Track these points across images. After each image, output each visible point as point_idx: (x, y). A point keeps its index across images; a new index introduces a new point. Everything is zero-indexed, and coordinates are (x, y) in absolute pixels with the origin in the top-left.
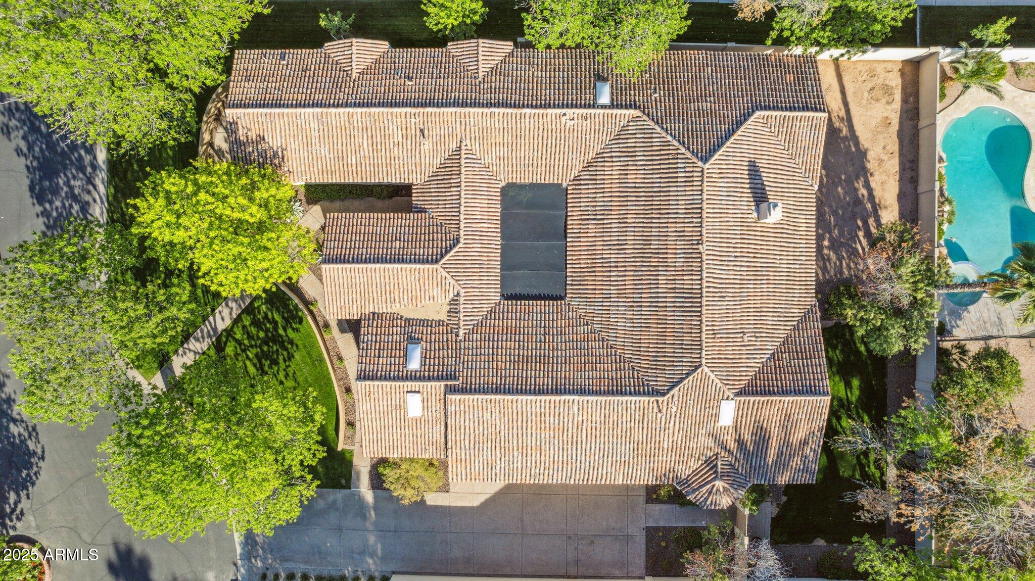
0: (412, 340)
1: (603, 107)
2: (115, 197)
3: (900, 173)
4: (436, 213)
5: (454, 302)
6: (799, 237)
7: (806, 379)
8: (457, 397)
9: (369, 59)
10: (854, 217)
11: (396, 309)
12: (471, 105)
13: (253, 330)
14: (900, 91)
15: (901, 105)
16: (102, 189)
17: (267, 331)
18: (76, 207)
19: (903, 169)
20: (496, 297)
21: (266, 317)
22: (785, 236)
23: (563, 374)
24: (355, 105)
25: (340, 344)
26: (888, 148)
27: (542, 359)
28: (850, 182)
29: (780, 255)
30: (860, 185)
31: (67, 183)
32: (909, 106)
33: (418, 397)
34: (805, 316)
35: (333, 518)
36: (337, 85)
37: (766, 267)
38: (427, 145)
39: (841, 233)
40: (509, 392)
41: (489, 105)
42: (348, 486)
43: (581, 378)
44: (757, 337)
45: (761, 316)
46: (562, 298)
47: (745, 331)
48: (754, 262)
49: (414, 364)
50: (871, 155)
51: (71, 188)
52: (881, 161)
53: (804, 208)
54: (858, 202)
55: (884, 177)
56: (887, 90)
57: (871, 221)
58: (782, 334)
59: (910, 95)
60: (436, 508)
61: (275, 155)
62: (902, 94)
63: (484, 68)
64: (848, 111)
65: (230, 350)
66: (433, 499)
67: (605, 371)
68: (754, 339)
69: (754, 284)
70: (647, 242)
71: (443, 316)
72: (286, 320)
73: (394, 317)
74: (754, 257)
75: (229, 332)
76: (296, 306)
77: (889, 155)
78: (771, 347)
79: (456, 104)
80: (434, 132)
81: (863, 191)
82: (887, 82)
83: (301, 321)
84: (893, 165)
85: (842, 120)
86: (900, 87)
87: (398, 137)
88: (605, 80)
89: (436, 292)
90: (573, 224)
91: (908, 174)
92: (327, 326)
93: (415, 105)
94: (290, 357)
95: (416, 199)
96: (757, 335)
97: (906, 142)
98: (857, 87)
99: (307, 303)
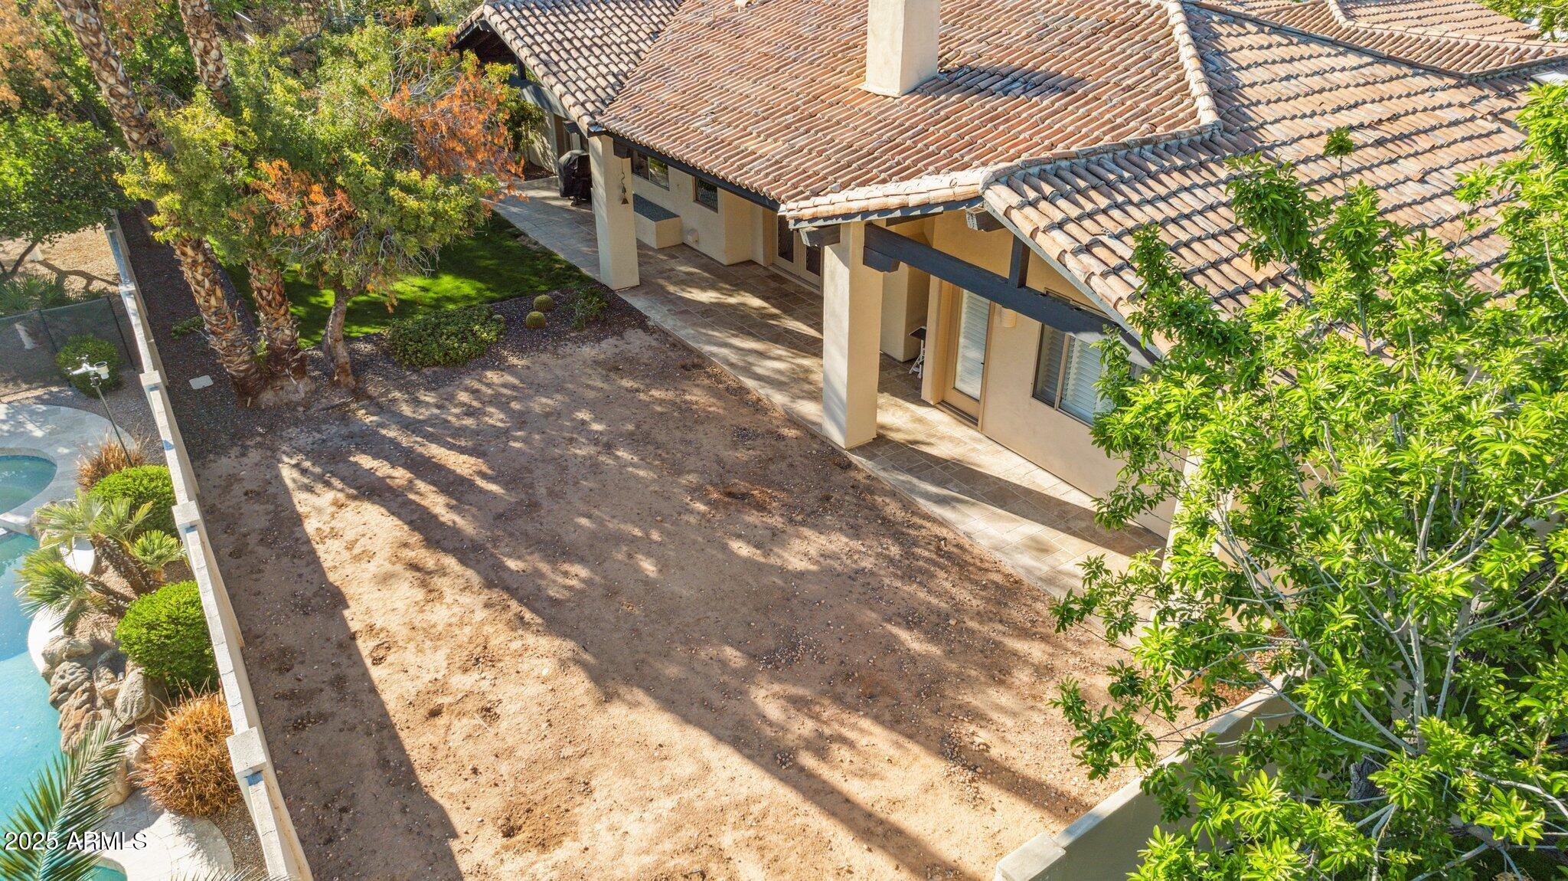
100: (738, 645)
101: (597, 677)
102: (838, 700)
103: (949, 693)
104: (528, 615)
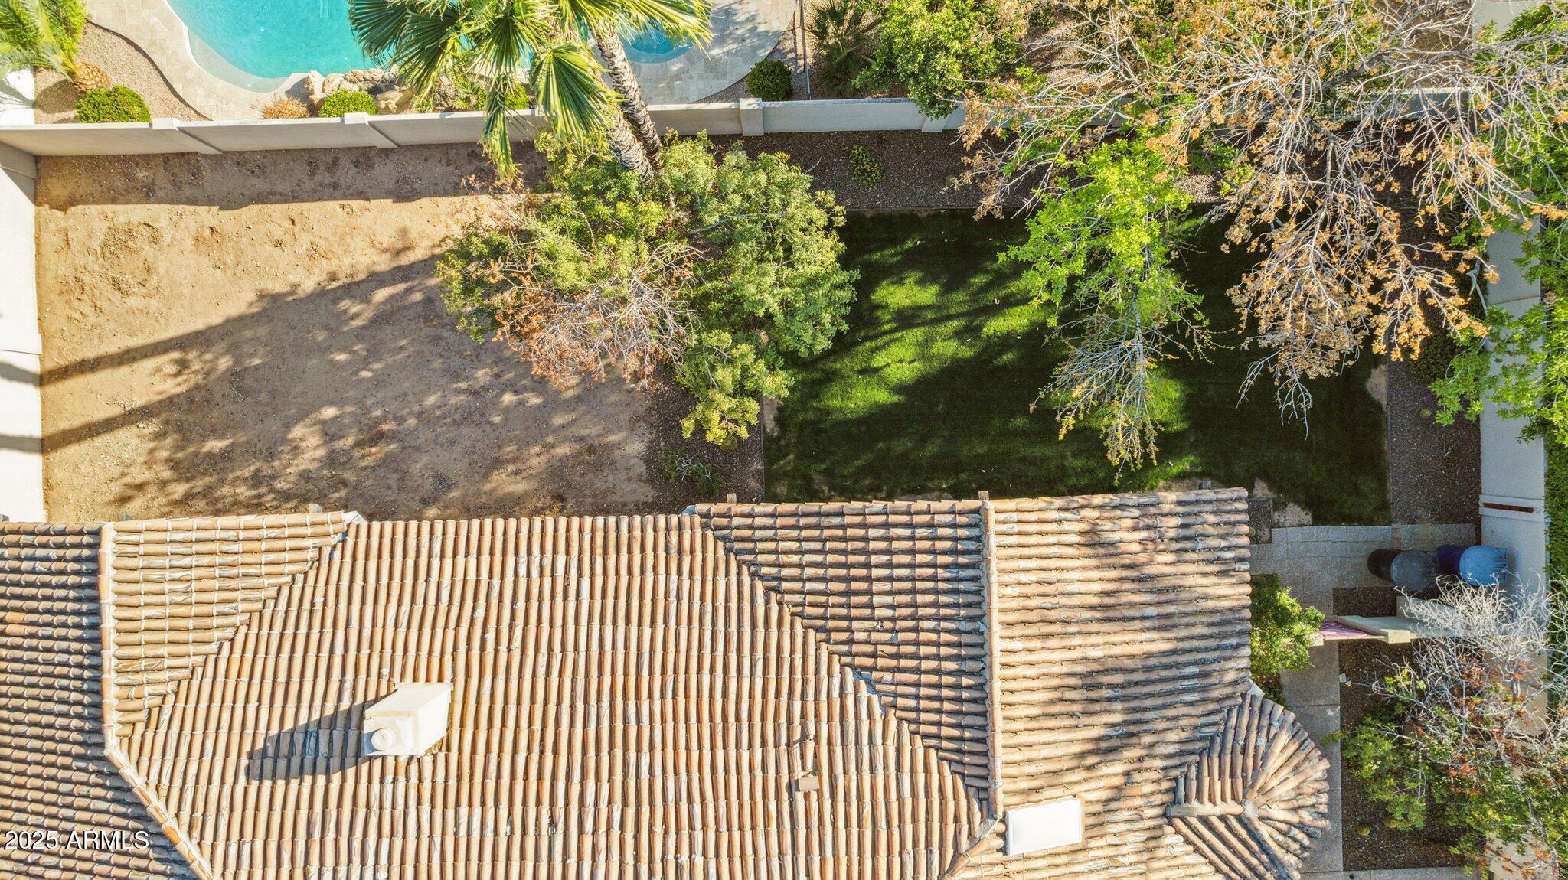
3: (345, 197)
6: (496, 582)
7: (934, 578)
14: (119, 208)
15: (161, 201)
19: (334, 191)
22: (491, 636)
26: (278, 234)
29: (550, 649)
32: (162, 179)
34: (738, 553)
37: (586, 702)
44: (804, 736)
45: (738, 719)
47: (785, 780)
48: (570, 752)
50: (280, 283)
53: (410, 562)
56: (118, 244)
58: (793, 636)
59: (130, 177)
62: (128, 202)
68: (810, 746)
69: (639, 750)
74: (556, 751)
77: (297, 229)
78: (833, 680)
82: (96, 245)
86: (109, 208)
96: (797, 736)
97: (260, 185)
98: (113, 325)
100: (257, 367)
101: (276, 298)
102: (198, 387)
103: (175, 436)
104: (334, 285)
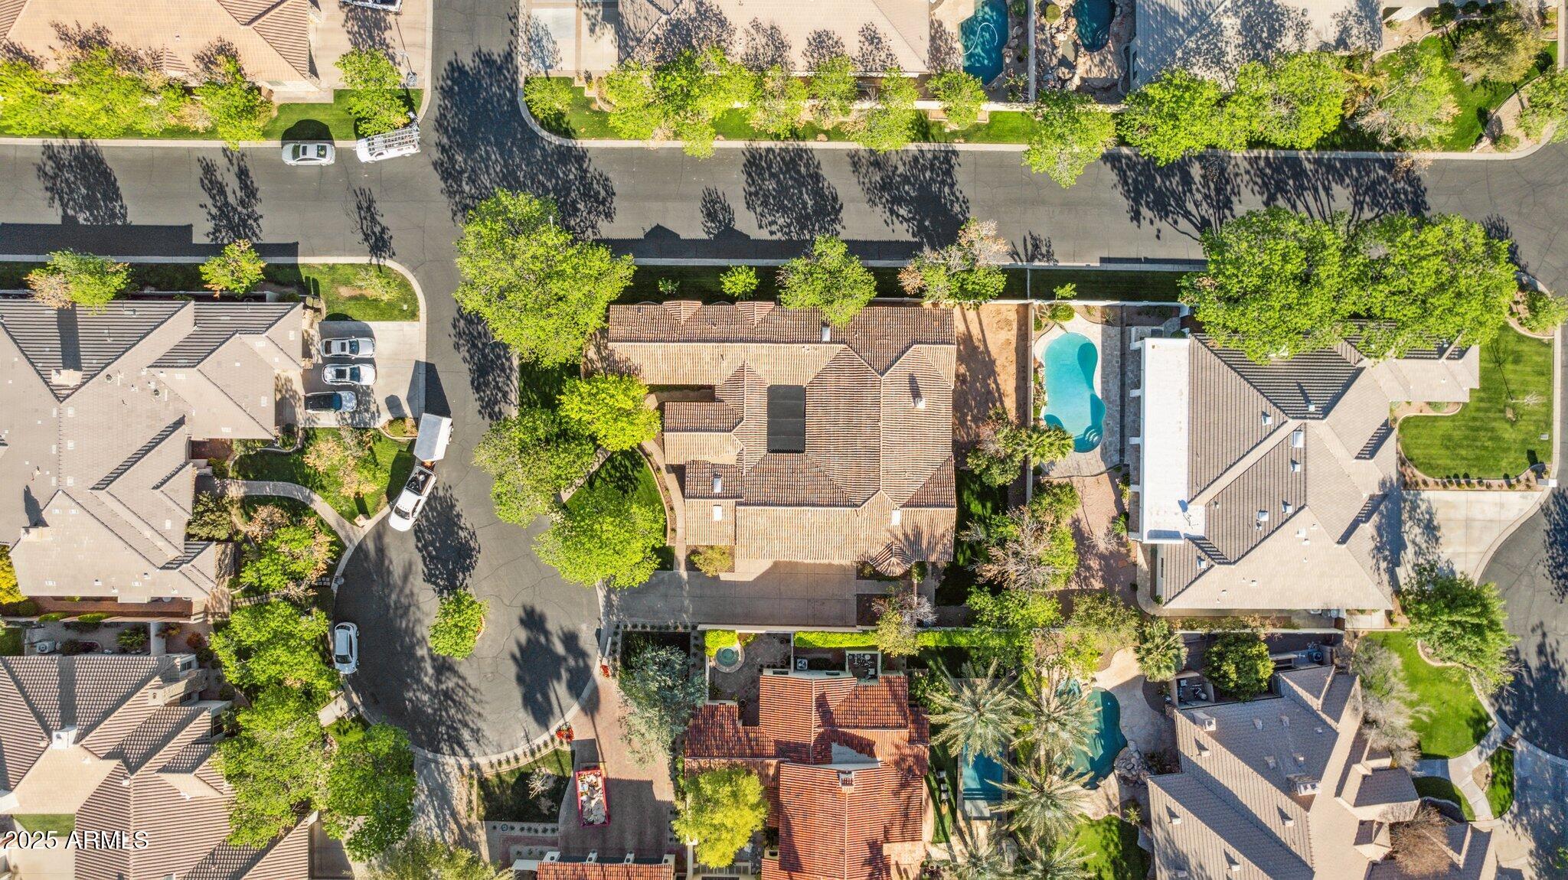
0: (716, 476)
1: (826, 343)
2: (524, 388)
4: (730, 403)
5: (740, 454)
7: (942, 498)
8: (743, 508)
9: (690, 313)
10: (987, 402)
11: (706, 458)
12: (750, 342)
13: (613, 472)
15: (1017, 332)
16: (516, 383)
17: (621, 472)
18: (500, 395)
20: (763, 451)
21: (621, 464)
23: (803, 495)
24: (684, 341)
25: (667, 481)
27: (791, 487)
28: (984, 380)
30: (991, 381)
31: (494, 380)
33: (720, 508)
35: (662, 589)
36: (672, 328)
37: (920, 434)
38: (725, 364)
39: (979, 411)
40: (772, 505)
41: (761, 342)
42: (671, 569)
43: (814, 498)
46: (803, 452)
47: (907, 470)
49: (718, 489)
50: (998, 363)
51: (497, 383)
52: (1004, 366)
54: (989, 392)
55: (1006, 377)
56: (1008, 322)
57: (998, 404)
58: (930, 473)
59: (1022, 325)
60: (726, 582)
61: (636, 368)
62: (1017, 324)
63: (757, 318)
64: (983, 335)
65: (598, 483)
66: (724, 576)
67: (827, 495)
68: (912, 475)
69: (912, 444)
70: (850, 420)
71: (734, 462)
72: (633, 465)
73: (705, 463)
74: (912, 429)
75: (597, 473)
76: (640, 457)
78: (923, 480)
79: (741, 341)
80: (728, 357)
81: (994, 386)
82: (1008, 319)
83: (642, 466)
84: (1012, 369)
85: (980, 340)
86: (1016, 321)
87: (708, 359)
88: (828, 326)
89: (730, 448)
90: (809, 409)
91: (1022, 375)
92: (659, 469)
93: (718, 342)
94: (636, 488)
95: (717, 394)
96: (915, 473)
98: (990, 320)
99: (647, 455)
